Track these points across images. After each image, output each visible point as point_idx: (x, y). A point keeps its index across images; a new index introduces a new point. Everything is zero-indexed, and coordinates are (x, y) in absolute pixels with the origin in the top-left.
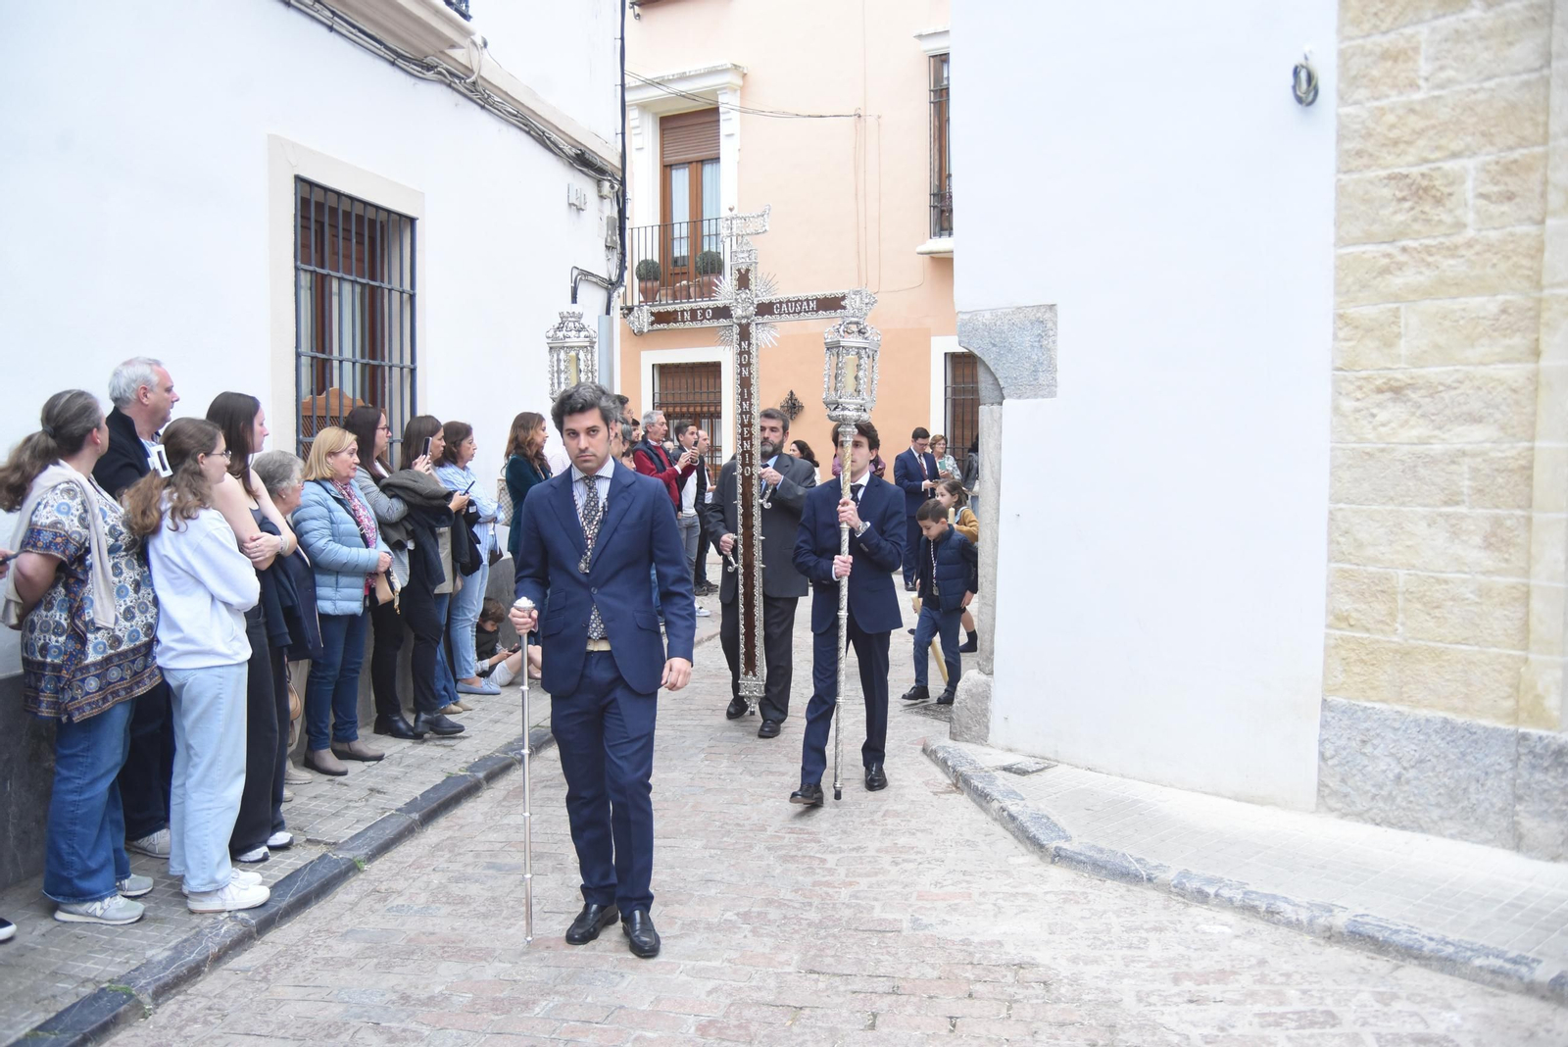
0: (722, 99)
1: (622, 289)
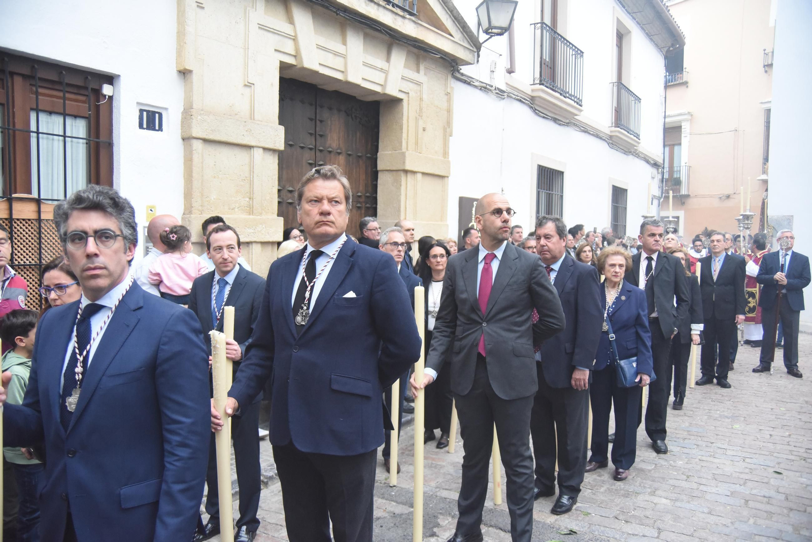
0: (683, 124)
1: (662, 199)
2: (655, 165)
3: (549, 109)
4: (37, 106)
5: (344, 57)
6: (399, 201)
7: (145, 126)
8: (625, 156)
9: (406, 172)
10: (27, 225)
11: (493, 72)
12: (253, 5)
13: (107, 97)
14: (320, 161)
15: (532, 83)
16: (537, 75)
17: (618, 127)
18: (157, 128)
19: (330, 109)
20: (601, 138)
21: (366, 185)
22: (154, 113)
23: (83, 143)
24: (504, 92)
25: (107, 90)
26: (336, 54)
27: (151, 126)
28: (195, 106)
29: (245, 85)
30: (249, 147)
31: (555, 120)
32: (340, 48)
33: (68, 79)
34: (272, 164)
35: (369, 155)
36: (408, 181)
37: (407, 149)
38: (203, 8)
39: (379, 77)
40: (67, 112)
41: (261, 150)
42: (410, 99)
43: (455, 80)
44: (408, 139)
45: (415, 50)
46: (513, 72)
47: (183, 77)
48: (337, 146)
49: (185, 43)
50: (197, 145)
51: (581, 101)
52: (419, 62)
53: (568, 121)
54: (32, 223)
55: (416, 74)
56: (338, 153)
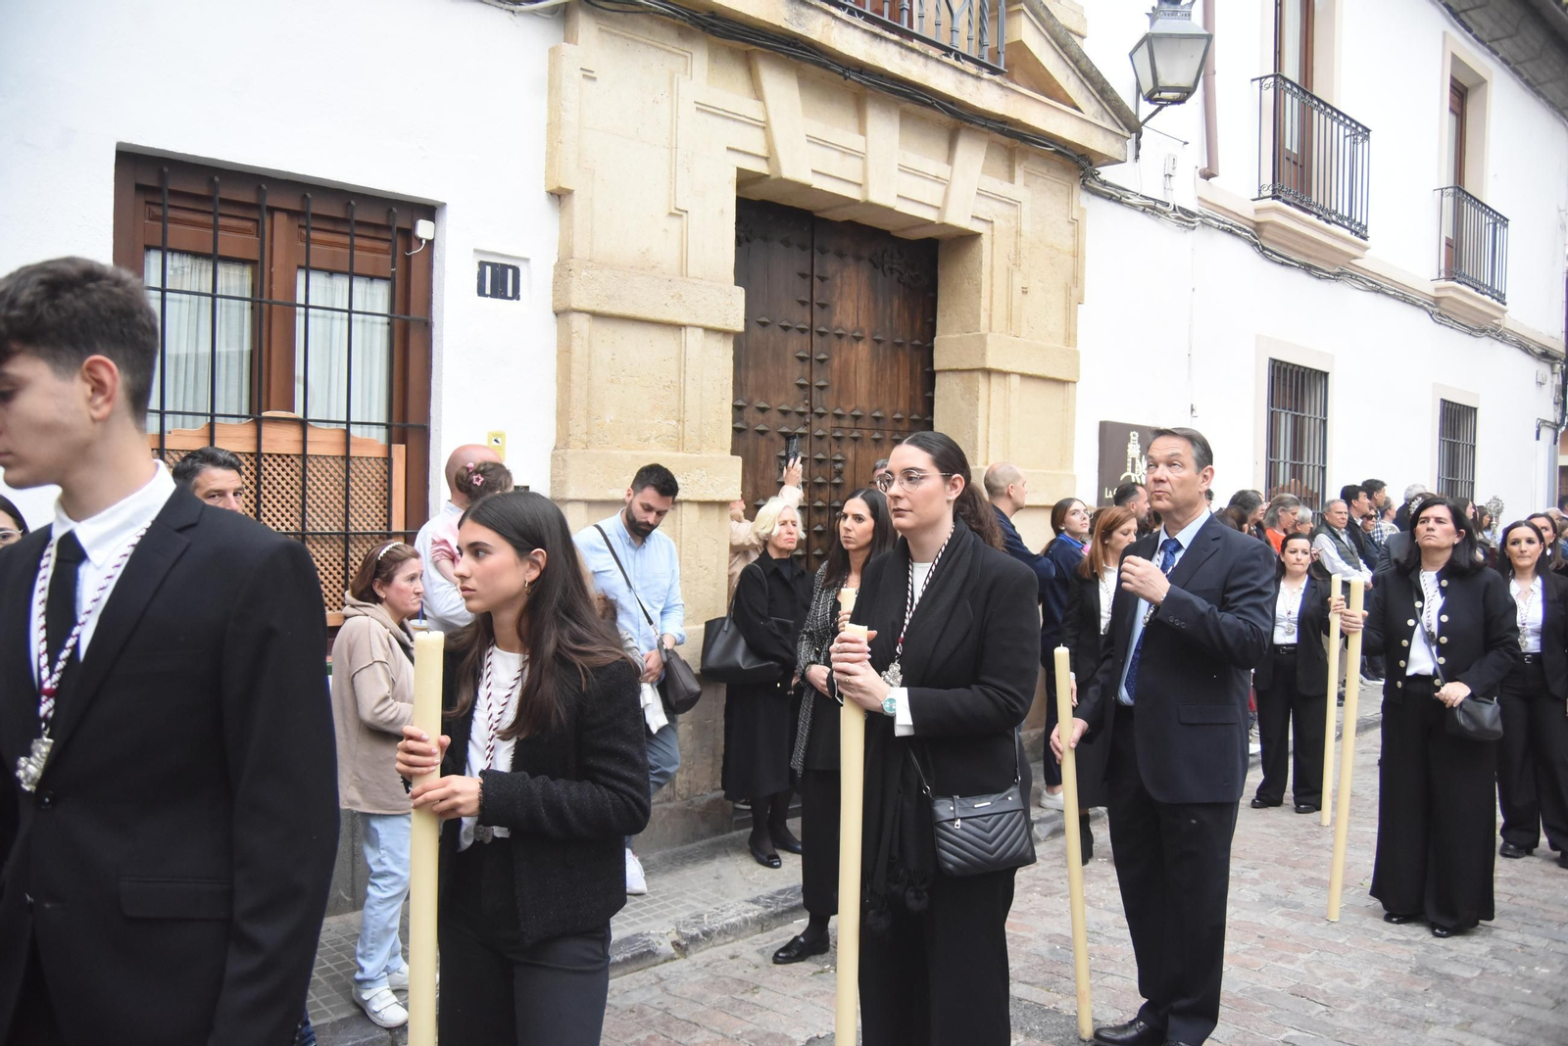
1: (1563, 428)
2: (1546, 356)
3: (1296, 247)
4: (308, 261)
5: (862, 158)
6: (975, 429)
7: (488, 291)
8: (1471, 338)
9: (988, 372)
10: (284, 465)
11: (1170, 176)
12: (686, 70)
13: (424, 242)
14: (818, 354)
15: (1257, 197)
16: (1268, 179)
17: (1454, 279)
18: (510, 294)
19: (840, 255)
20: (1413, 304)
21: (912, 400)
22: (505, 267)
23: (382, 324)
24: (1194, 215)
25: (424, 229)
26: (846, 152)
27: (499, 291)
28: (576, 254)
29: (671, 214)
30: (679, 327)
31: (1308, 269)
32: (853, 140)
33: (361, 214)
34: (722, 356)
35: (917, 342)
36: (992, 390)
37: (990, 330)
38: (594, 79)
39: (931, 193)
40: (355, 271)
41: (700, 332)
42: (995, 233)
43: (1089, 195)
44: (991, 310)
45: (1006, 140)
46: (1215, 176)
47: (558, 203)
48: (853, 324)
49: (561, 142)
50: (580, 323)
51: (1365, 228)
52: (1014, 162)
53: (1337, 270)
54: (292, 461)
55: (1007, 185)
56: (854, 337)
